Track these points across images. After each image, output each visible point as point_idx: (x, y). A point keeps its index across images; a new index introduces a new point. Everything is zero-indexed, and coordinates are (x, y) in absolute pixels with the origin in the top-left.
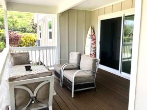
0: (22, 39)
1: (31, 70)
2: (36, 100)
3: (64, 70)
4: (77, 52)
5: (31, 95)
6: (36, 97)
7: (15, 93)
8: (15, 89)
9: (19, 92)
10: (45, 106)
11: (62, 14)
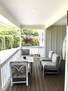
0: (34, 40)
1: (26, 59)
2: (20, 73)
3: (43, 60)
4: (51, 50)
5: (18, 70)
6: (20, 71)
7: (12, 68)
8: (12, 67)
9: (13, 68)
10: (25, 77)
11: (48, 29)
